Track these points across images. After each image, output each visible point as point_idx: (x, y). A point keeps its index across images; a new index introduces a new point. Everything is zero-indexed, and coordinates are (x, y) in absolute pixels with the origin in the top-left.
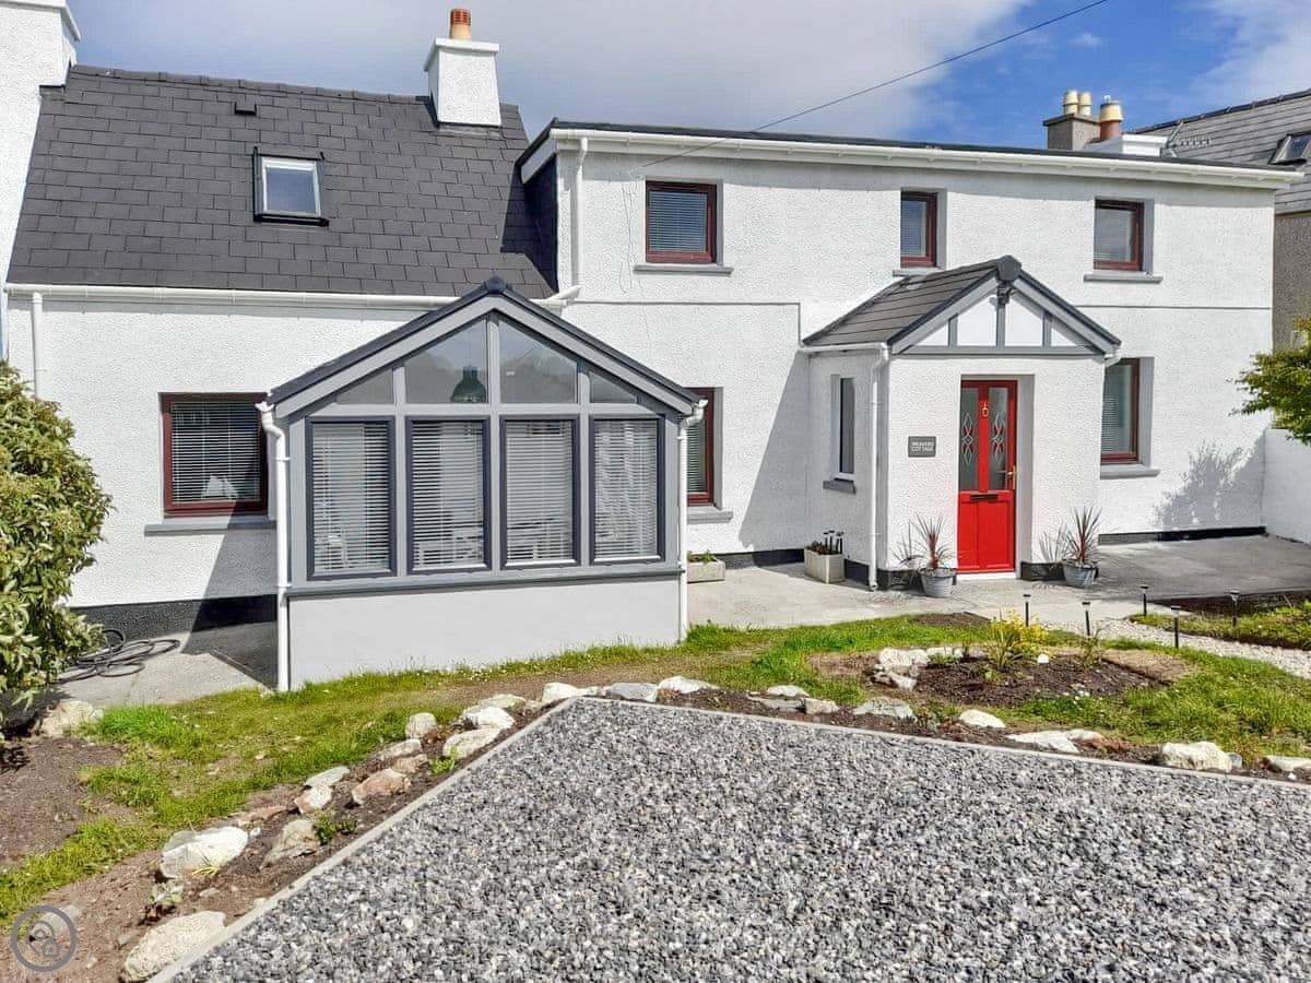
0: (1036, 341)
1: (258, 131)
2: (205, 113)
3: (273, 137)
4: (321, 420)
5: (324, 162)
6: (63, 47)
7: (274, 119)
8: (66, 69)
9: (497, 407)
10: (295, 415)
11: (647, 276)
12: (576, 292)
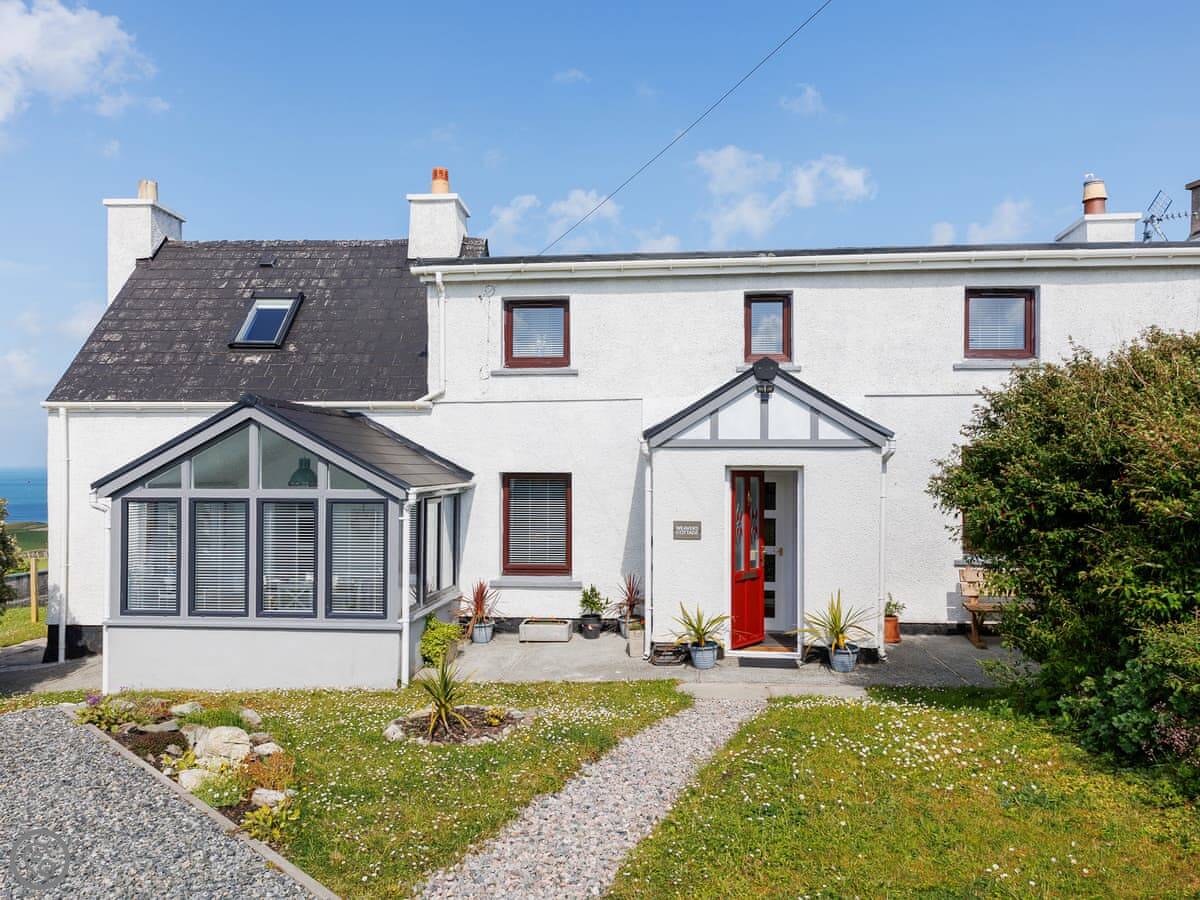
0: (804, 434)
1: (270, 279)
2: (237, 268)
3: (277, 283)
4: (134, 500)
5: (301, 300)
6: (153, 231)
7: (284, 268)
8: (157, 245)
9: (254, 491)
10: (114, 495)
11: (503, 379)
12: (441, 395)
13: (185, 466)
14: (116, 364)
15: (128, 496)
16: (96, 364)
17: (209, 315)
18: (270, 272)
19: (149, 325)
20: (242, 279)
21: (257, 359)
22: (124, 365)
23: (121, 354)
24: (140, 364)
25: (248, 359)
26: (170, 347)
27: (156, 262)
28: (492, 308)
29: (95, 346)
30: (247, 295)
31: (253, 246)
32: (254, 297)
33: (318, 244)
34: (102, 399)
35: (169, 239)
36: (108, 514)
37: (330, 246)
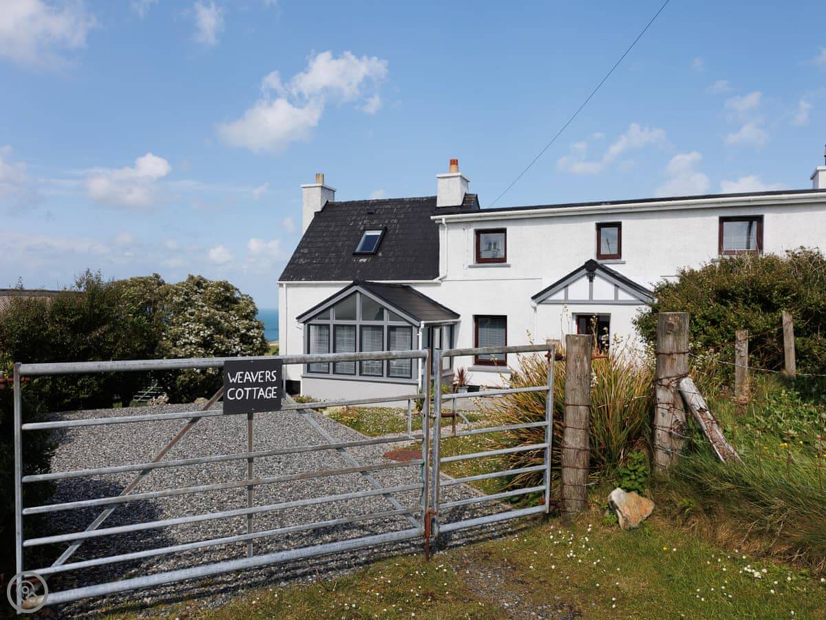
0: (611, 298)
1: (372, 220)
2: (358, 215)
3: (375, 222)
4: (312, 325)
5: (385, 230)
6: (322, 197)
7: (379, 214)
8: (323, 205)
9: (358, 322)
10: (304, 322)
11: (474, 269)
12: (445, 277)
13: (332, 310)
14: (305, 264)
15: (310, 322)
16: (297, 264)
17: (345, 239)
18: (372, 216)
19: (319, 245)
20: (360, 220)
21: (365, 260)
22: (309, 264)
23: (308, 259)
24: (315, 263)
25: (361, 260)
26: (328, 255)
27: (323, 213)
28: (469, 234)
29: (297, 255)
30: (362, 228)
31: (366, 203)
32: (365, 230)
33: (395, 200)
34: (300, 280)
35: (329, 201)
36: (302, 331)
37: (401, 201)
